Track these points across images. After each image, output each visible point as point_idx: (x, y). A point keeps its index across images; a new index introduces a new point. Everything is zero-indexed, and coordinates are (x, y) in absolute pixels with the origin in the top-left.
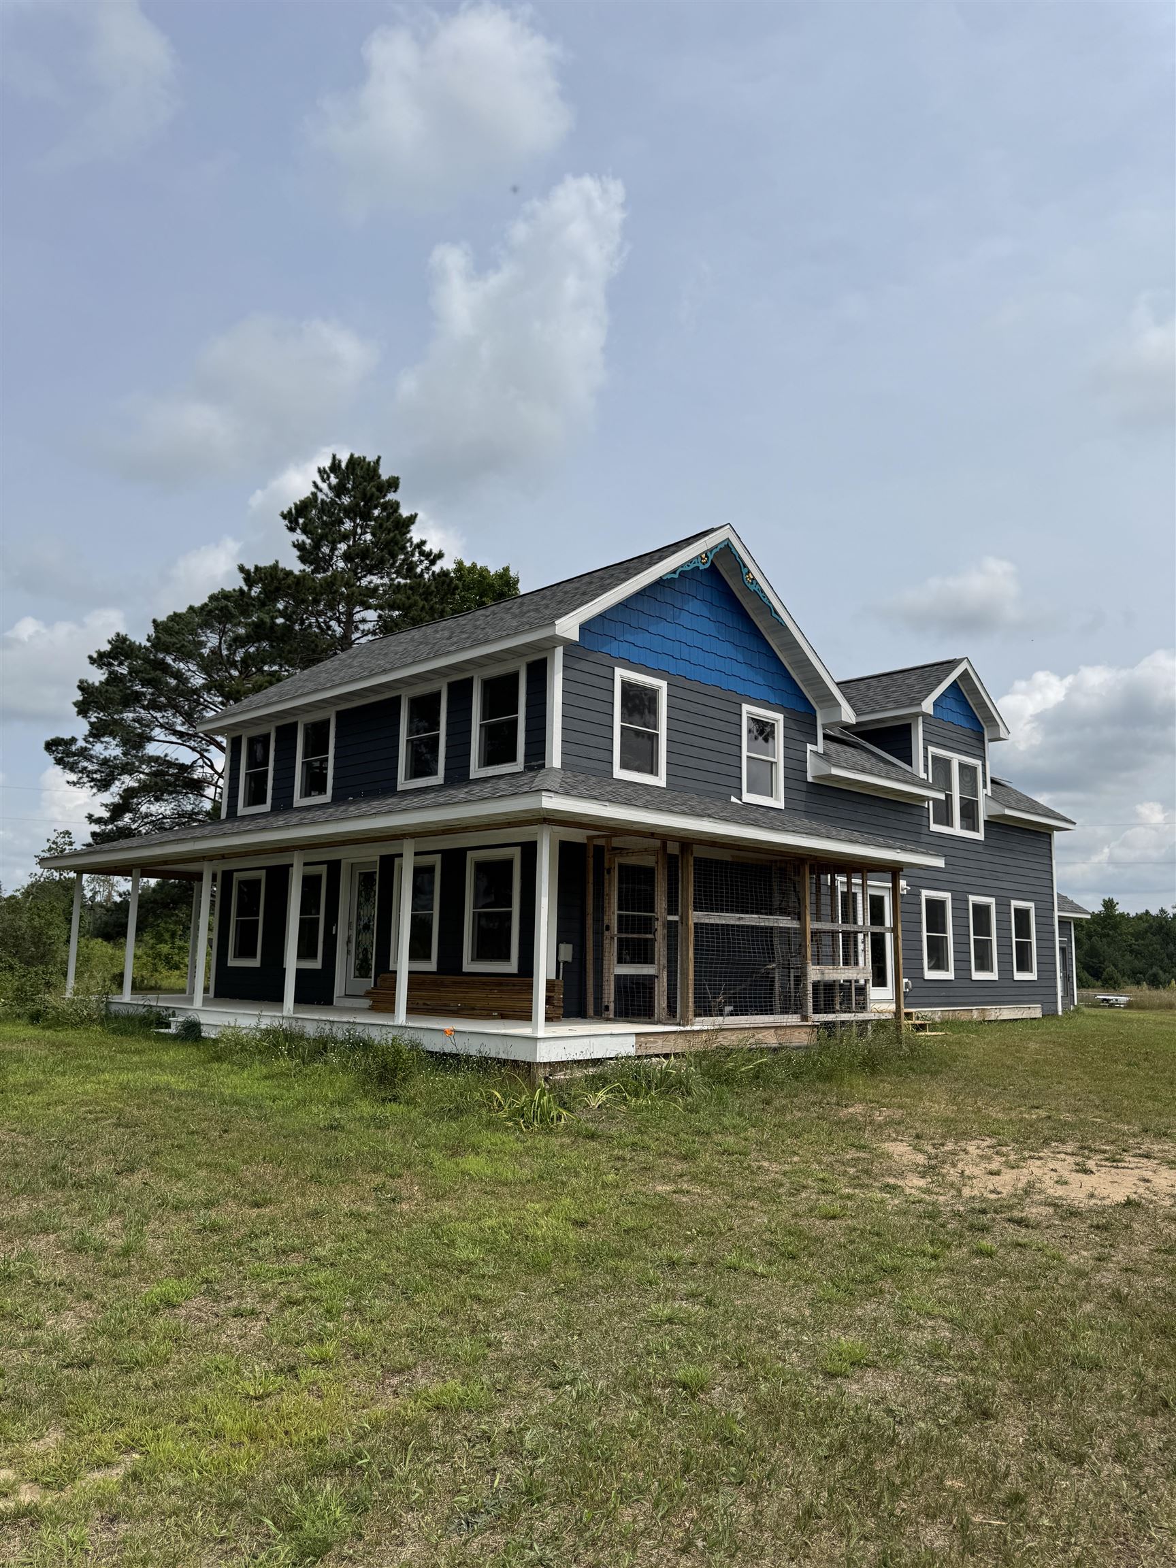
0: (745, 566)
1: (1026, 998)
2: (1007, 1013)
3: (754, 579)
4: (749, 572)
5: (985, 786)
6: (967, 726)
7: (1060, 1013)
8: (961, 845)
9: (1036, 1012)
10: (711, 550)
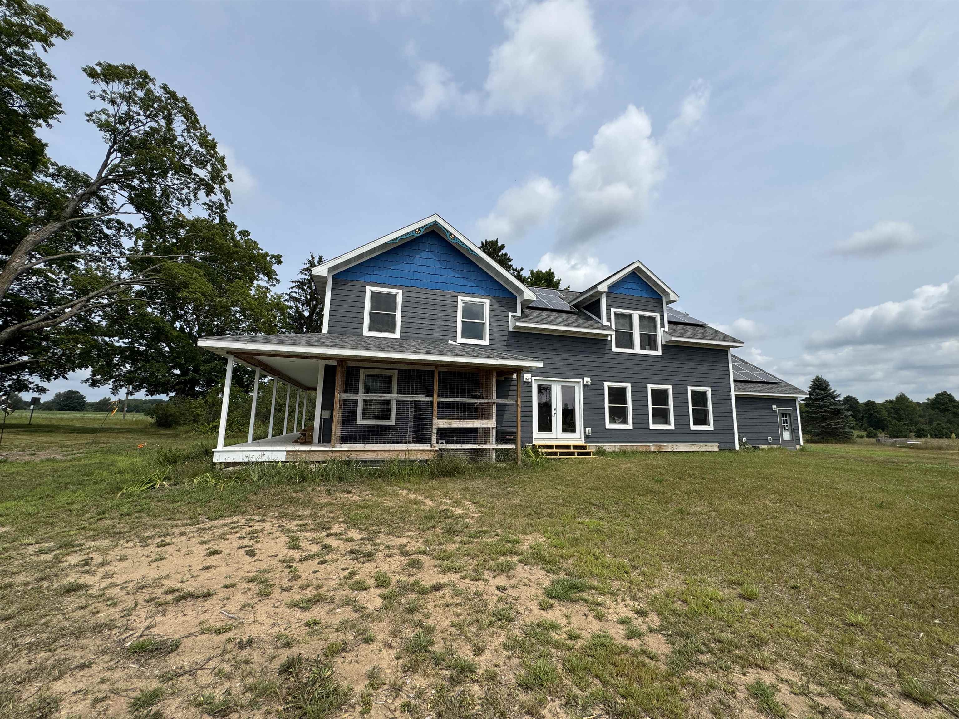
0: (448, 232)
1: (703, 440)
2: (682, 447)
3: (455, 237)
4: (451, 234)
5: (663, 325)
6: (646, 295)
7: (737, 447)
8: (640, 358)
9: (714, 447)
10: (423, 227)
